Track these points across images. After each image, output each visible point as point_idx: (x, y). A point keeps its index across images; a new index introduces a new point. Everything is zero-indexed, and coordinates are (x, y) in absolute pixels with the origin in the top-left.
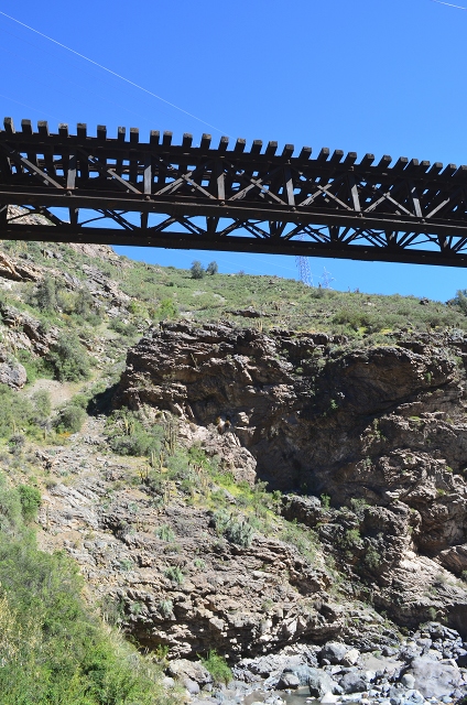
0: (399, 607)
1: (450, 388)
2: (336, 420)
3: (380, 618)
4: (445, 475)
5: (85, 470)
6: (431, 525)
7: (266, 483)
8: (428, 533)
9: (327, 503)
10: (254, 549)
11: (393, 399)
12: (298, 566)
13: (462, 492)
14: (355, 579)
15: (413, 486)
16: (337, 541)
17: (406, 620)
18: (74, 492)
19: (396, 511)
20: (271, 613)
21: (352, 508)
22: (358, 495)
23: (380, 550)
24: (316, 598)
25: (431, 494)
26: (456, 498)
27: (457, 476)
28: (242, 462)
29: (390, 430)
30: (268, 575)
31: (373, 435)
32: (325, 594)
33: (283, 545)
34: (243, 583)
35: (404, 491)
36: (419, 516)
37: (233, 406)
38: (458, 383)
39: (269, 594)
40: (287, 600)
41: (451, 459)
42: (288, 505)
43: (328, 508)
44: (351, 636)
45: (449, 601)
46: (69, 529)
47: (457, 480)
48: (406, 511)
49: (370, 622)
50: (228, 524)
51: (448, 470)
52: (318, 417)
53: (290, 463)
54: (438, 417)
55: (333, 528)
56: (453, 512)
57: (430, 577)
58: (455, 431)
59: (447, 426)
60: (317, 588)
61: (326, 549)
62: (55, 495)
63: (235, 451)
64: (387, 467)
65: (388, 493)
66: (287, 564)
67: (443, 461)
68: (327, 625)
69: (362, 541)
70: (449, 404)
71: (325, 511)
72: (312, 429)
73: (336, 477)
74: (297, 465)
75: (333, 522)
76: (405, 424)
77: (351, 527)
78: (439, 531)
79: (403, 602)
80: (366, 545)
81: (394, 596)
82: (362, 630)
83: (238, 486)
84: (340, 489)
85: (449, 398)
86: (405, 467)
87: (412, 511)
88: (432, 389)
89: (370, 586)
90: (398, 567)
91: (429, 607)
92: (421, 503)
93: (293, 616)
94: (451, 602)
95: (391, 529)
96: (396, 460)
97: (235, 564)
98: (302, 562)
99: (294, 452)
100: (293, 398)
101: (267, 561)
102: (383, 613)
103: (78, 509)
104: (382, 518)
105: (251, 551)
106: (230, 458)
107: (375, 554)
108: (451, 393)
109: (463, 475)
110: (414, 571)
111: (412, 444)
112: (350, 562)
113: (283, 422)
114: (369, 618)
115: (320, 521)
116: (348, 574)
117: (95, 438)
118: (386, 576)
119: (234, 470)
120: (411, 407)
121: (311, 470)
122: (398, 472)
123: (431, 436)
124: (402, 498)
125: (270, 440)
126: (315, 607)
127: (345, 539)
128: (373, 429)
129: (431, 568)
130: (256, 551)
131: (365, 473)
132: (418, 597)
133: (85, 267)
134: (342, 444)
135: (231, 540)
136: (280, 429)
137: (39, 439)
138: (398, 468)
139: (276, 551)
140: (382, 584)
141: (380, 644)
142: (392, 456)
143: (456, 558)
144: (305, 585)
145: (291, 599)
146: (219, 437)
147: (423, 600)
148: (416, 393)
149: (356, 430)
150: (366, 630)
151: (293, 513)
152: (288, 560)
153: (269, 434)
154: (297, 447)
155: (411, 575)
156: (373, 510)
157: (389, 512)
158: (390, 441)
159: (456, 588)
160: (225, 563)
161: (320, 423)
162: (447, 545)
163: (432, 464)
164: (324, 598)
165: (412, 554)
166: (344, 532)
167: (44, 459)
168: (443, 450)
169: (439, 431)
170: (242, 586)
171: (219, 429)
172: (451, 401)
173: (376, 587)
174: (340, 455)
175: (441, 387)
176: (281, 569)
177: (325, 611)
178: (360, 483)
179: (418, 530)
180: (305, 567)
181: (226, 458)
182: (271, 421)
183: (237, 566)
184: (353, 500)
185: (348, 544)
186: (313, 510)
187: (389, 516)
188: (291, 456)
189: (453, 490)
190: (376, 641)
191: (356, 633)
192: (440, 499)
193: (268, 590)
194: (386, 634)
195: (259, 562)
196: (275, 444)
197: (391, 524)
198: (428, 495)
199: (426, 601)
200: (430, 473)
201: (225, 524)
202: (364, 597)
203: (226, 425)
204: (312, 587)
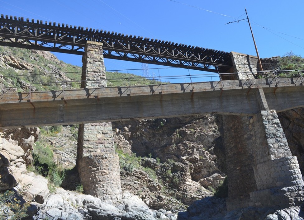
0: (185, 198)
1: (205, 119)
2: (163, 130)
3: (178, 202)
4: (202, 151)
5: (66, 146)
6: (197, 170)
7: (136, 154)
8: (196, 173)
9: (159, 161)
10: (134, 173)
11: (184, 122)
12: (149, 181)
13: (208, 158)
14: (169, 189)
15: (191, 154)
16: (163, 175)
17: (188, 203)
18: (64, 153)
19: (184, 164)
20: (141, 196)
21: (169, 163)
22: (171, 158)
23: (179, 177)
24: (156, 193)
25: (197, 158)
26: (206, 159)
27: (207, 152)
28: (125, 146)
29: (183, 133)
30: (140, 183)
31: (176, 136)
32: (159, 192)
33: (145, 173)
34: (131, 185)
35: (188, 156)
36: (193, 166)
37: (122, 124)
38: (208, 117)
39: (140, 189)
40: (146, 192)
41: (205, 146)
42: (144, 162)
43: (159, 163)
44: (168, 207)
45: (203, 196)
46: (65, 165)
47: (207, 153)
48: (188, 163)
49: (175, 203)
50: (124, 165)
51: (204, 149)
52: (156, 129)
53: (144, 146)
54: (200, 129)
55: (161, 170)
56: (205, 165)
57: (196, 188)
58: (206, 135)
59: (204, 133)
60: (156, 189)
61: (159, 178)
62: (57, 154)
63: (123, 142)
64: (182, 148)
65: (182, 157)
66: (146, 180)
67: (202, 146)
68: (160, 202)
69: (172, 175)
70: (205, 125)
71: (159, 164)
72: (153, 134)
73: (163, 152)
74: (147, 148)
75: (161, 168)
76: (189, 132)
77: (168, 169)
78: (200, 172)
79: (187, 196)
80: (174, 176)
81: (184, 194)
82: (172, 205)
83: (125, 155)
84: (164, 156)
85: (204, 123)
86: (188, 148)
87: (190, 164)
88: (199, 119)
89: (175, 191)
90: (185, 184)
91: (196, 198)
92: (194, 161)
93: (148, 198)
94: (204, 196)
95: (183, 170)
96: (185, 145)
97: (128, 178)
98: (151, 180)
99: (146, 142)
100: (146, 122)
101: (139, 178)
102: (179, 200)
103: (67, 158)
104: (179, 166)
105: (133, 174)
106: (121, 144)
107: (177, 179)
108: (205, 121)
109: (209, 151)
110: (191, 186)
111: (191, 139)
112: (168, 182)
113: (142, 131)
114: (175, 202)
115: (156, 168)
116: (167, 186)
117: (68, 134)
118: (180, 187)
119: (123, 149)
120: (191, 125)
121: (153, 149)
122: (186, 149)
123: (198, 136)
124: (187, 159)
125: (137, 138)
126: (156, 196)
127: (166, 173)
128: (177, 133)
129: (197, 185)
130: (135, 174)
131: (173, 150)
132: (192, 194)
133: (49, 65)
134: (165, 139)
135: (126, 170)
136: (141, 134)
137: (45, 134)
138: (185, 148)
139: (142, 174)
140: (179, 190)
141: (179, 210)
142: (183, 144)
143: (206, 182)
144: (152, 188)
145: (147, 192)
146: (116, 136)
147: (193, 195)
148: (193, 120)
149: (170, 133)
150: (173, 206)
151: (146, 164)
152: (146, 178)
153: (136, 135)
154: (147, 141)
155: (190, 187)
156: (176, 163)
157: (182, 164)
158: (183, 138)
159: (206, 192)
160: (124, 177)
161: (156, 131)
162: (203, 177)
163: (198, 147)
164: (159, 193)
165: (190, 180)
166: (165, 171)
167: (50, 141)
168: (202, 142)
169: (201, 135)
170: (131, 186)
171: (116, 133)
172: (206, 124)
173: (177, 191)
174: (163, 143)
175: (202, 118)
176: (144, 181)
177: (159, 198)
178: (171, 154)
179: (192, 171)
180: (152, 182)
181: (119, 144)
182: (137, 130)
183: (129, 178)
184: (169, 160)
185: (167, 176)
186: (154, 163)
187: (182, 165)
188: (145, 144)
189: (205, 157)
190: (177, 209)
191: (170, 207)
192: (200, 160)
193: (140, 188)
194: (181, 207)
195: (136, 178)
196: (139, 139)
197: (183, 168)
198: (196, 158)
199: (195, 196)
200: (197, 150)
201: (123, 165)
202: (173, 195)
203: (119, 132)
204: (154, 189)
